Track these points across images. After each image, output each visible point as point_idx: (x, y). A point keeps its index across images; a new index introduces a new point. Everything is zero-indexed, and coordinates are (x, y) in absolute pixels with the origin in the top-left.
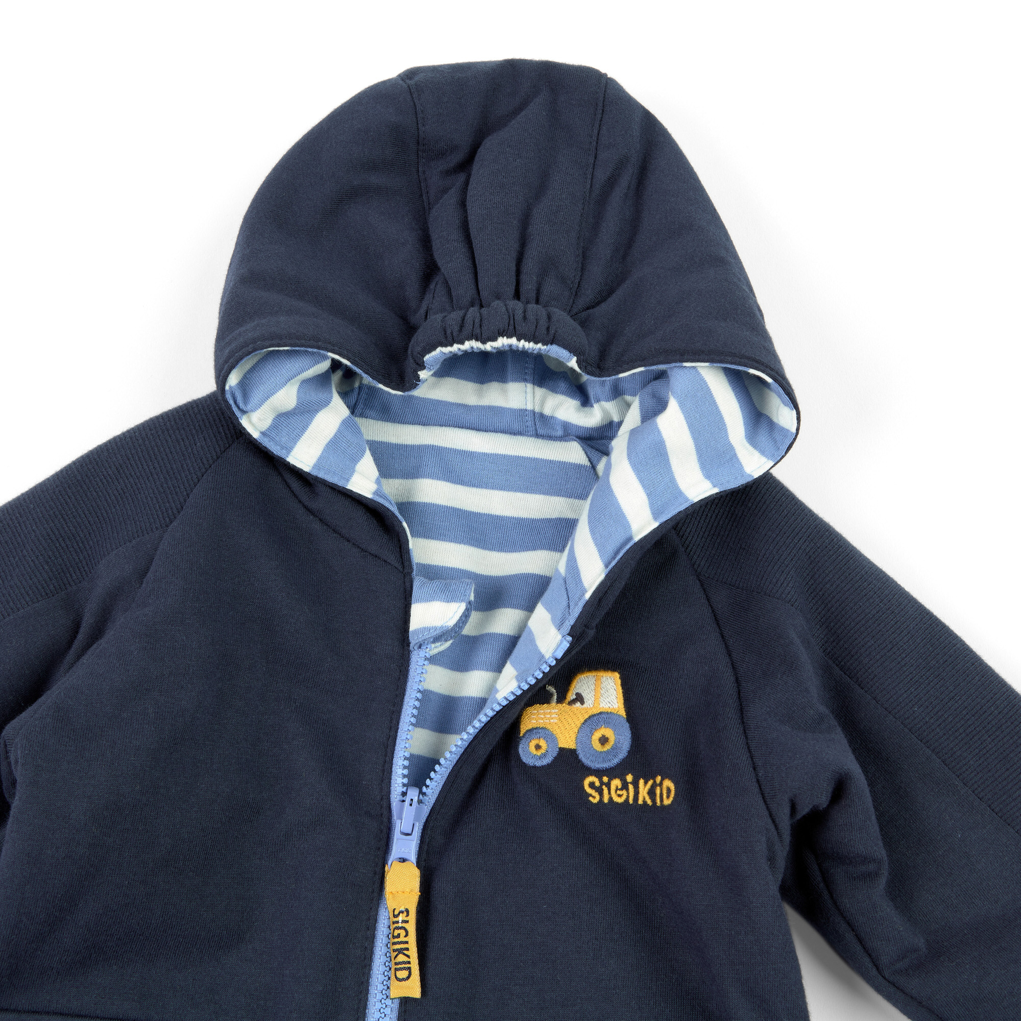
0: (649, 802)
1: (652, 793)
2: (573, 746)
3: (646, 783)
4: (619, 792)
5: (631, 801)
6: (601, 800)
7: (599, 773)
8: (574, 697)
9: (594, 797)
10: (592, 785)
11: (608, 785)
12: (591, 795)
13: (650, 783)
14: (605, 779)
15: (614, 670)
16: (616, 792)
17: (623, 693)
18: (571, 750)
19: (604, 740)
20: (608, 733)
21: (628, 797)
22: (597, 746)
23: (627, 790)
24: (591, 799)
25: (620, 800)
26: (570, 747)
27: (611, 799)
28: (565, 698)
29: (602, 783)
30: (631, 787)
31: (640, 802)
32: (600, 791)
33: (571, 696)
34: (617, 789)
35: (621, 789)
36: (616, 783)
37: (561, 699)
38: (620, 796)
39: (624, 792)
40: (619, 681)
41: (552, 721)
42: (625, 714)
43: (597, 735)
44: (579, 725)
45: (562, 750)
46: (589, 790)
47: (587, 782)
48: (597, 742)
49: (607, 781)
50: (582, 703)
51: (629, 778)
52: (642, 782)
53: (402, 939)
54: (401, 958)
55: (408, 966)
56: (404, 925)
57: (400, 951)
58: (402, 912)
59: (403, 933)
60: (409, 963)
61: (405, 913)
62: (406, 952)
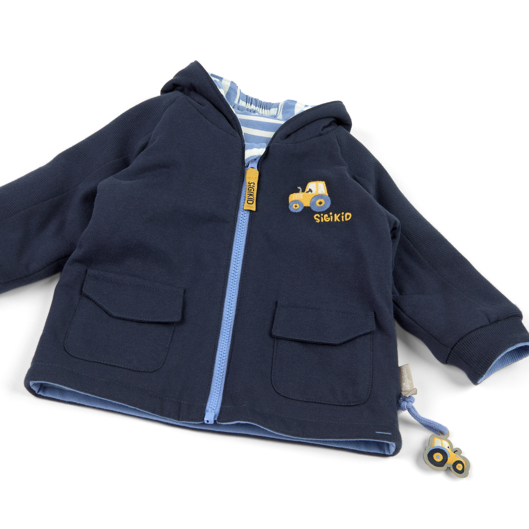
0: (339, 221)
1: (340, 218)
2: (309, 206)
3: (337, 215)
4: (327, 218)
5: (332, 221)
6: (320, 221)
7: (319, 213)
8: (308, 190)
9: (318, 221)
10: (317, 217)
11: (323, 217)
12: (317, 220)
13: (339, 215)
14: (322, 215)
15: (323, 181)
16: (326, 218)
17: (327, 188)
18: (308, 207)
19: (320, 203)
20: (322, 200)
21: (330, 219)
22: (318, 205)
23: (330, 217)
24: (317, 221)
25: (327, 221)
26: (308, 206)
27: (324, 221)
28: (305, 191)
29: (321, 216)
30: (332, 217)
31: (335, 221)
32: (320, 218)
33: (307, 189)
34: (326, 217)
35: (328, 217)
36: (326, 215)
37: (303, 191)
38: (327, 219)
39: (329, 218)
40: (325, 184)
41: (300, 198)
42: (328, 195)
43: (318, 201)
44: (311, 199)
45: (305, 207)
46: (316, 219)
47: (315, 216)
48: (318, 204)
49: (323, 215)
50: (312, 192)
51: (331, 214)
52: (335, 215)
53: (252, 191)
54: (251, 197)
55: (253, 200)
56: (253, 187)
57: (251, 195)
58: (252, 183)
59: (252, 190)
60: (254, 199)
61: (253, 184)
62: (253, 195)
